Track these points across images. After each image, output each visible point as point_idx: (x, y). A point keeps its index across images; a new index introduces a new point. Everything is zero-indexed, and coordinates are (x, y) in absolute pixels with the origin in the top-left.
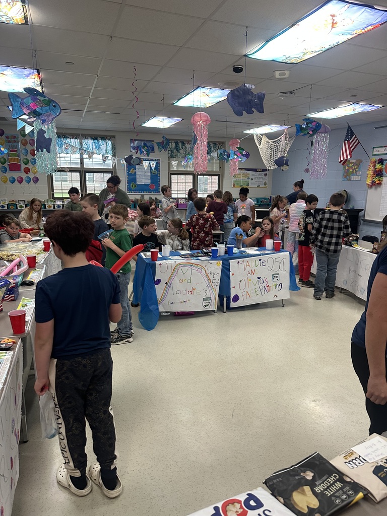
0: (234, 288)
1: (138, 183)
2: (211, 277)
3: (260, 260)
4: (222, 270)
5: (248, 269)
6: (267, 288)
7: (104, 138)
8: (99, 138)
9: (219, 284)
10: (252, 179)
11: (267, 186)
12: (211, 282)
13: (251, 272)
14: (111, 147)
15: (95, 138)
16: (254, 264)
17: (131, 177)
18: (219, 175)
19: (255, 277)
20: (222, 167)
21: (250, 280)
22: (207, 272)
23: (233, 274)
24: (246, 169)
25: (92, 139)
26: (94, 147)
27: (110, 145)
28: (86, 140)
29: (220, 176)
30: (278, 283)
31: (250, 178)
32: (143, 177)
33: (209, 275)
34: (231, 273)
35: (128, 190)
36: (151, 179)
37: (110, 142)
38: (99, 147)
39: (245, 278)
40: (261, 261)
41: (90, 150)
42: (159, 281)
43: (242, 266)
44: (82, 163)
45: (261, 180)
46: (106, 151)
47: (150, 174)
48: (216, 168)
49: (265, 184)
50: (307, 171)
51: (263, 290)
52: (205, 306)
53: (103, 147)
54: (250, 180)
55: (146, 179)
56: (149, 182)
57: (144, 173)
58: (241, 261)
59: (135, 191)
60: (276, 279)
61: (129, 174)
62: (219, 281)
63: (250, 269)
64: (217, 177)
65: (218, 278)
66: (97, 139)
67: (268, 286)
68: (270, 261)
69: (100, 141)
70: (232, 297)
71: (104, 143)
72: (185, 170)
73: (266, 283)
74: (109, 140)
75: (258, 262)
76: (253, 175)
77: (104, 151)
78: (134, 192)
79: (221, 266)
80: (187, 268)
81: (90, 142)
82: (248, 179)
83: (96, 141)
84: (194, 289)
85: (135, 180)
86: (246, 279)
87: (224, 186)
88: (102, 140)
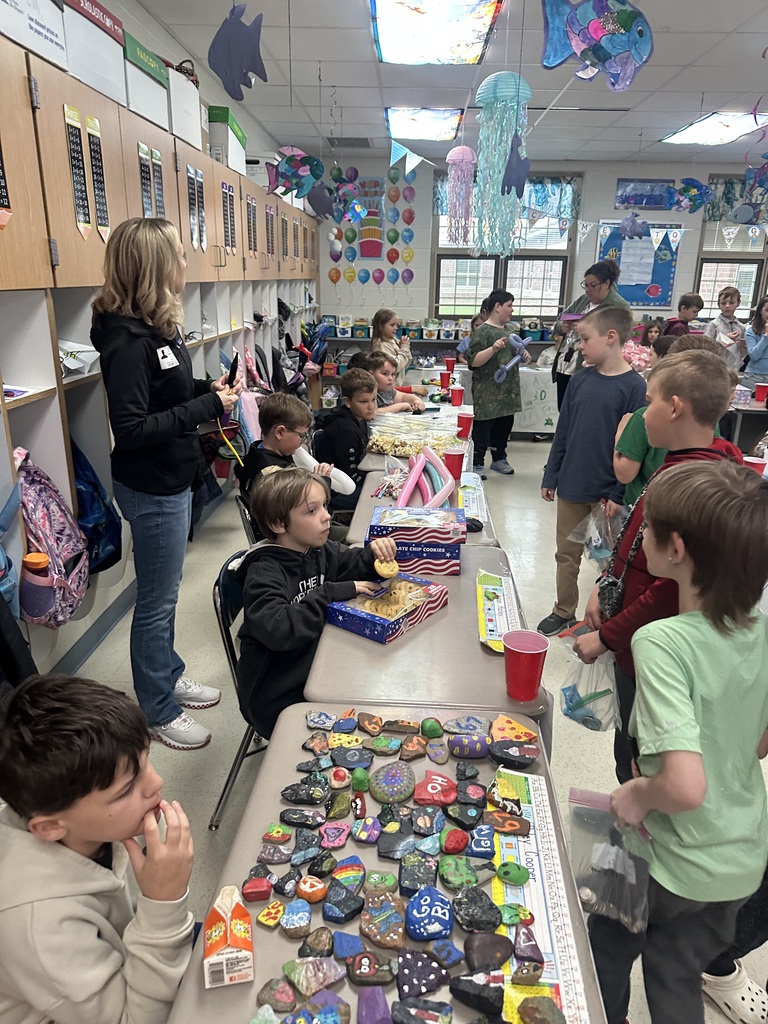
7: (557, 179)
14: (570, 199)
15: (538, 179)
26: (533, 200)
27: (568, 195)
32: (636, 269)
36: (654, 272)
37: (569, 189)
38: (545, 200)
46: (559, 208)
47: (652, 261)
53: (554, 200)
55: (643, 273)
57: (638, 259)
66: (541, 182)
71: (558, 191)
74: (569, 183)
88: (552, 183)
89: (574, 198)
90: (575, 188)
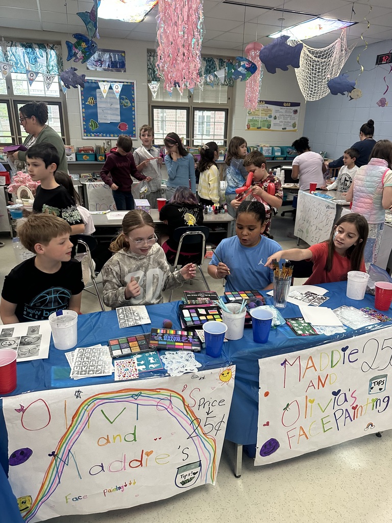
0: (268, 424)
1: (100, 121)
2: (201, 414)
3: (344, 350)
4: (237, 390)
5: (311, 375)
6: (351, 412)
7: (42, 45)
8: (34, 46)
9: (224, 426)
10: (275, 118)
11: (296, 128)
12: (202, 424)
13: (316, 383)
14: (55, 61)
15: (28, 44)
16: (327, 361)
17: (90, 111)
18: (226, 111)
19: (327, 391)
20: (231, 98)
21: (312, 402)
22: (189, 401)
23: (267, 394)
24: (267, 102)
25: (23, 46)
26: (27, 60)
27: (53, 58)
28: (14, 48)
29: (228, 112)
30: (381, 396)
31: (273, 116)
32: (109, 112)
33: (195, 409)
34: (261, 393)
35: (84, 132)
36: (121, 114)
37: (53, 53)
38: (35, 60)
39: (298, 399)
40: (348, 352)
41: (21, 64)
42: (23, 455)
43: (292, 371)
44: (10, 87)
45: (289, 120)
46: (48, 66)
47: (119, 106)
48: (222, 100)
49: (294, 126)
50: (382, 103)
51: (343, 417)
52: (183, 483)
53: (42, 61)
54: (272, 119)
55: (113, 114)
56: (117, 119)
57: (109, 105)
58: (292, 357)
59: (97, 133)
60: (377, 387)
61: (86, 107)
62: (226, 419)
63: (316, 374)
64: (223, 113)
65: (222, 413)
66: (30, 47)
67: (354, 408)
68: (371, 347)
69: (37, 50)
70: (260, 445)
71: (44, 54)
72: (174, 100)
73: (351, 400)
74: (52, 48)
75: (339, 355)
76: (277, 111)
77: (45, 68)
78: (95, 136)
79: (232, 382)
80: (120, 406)
81: (20, 51)
82: (270, 117)
83: (29, 50)
84: (148, 454)
85: (95, 116)
86: (301, 400)
87: (233, 128)
88: (39, 48)
89: (58, 61)
90: (58, 53)
